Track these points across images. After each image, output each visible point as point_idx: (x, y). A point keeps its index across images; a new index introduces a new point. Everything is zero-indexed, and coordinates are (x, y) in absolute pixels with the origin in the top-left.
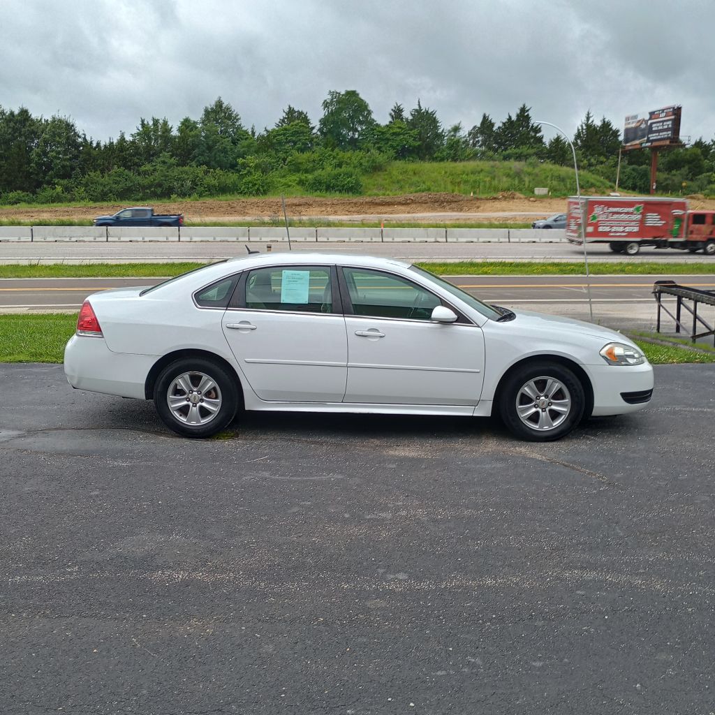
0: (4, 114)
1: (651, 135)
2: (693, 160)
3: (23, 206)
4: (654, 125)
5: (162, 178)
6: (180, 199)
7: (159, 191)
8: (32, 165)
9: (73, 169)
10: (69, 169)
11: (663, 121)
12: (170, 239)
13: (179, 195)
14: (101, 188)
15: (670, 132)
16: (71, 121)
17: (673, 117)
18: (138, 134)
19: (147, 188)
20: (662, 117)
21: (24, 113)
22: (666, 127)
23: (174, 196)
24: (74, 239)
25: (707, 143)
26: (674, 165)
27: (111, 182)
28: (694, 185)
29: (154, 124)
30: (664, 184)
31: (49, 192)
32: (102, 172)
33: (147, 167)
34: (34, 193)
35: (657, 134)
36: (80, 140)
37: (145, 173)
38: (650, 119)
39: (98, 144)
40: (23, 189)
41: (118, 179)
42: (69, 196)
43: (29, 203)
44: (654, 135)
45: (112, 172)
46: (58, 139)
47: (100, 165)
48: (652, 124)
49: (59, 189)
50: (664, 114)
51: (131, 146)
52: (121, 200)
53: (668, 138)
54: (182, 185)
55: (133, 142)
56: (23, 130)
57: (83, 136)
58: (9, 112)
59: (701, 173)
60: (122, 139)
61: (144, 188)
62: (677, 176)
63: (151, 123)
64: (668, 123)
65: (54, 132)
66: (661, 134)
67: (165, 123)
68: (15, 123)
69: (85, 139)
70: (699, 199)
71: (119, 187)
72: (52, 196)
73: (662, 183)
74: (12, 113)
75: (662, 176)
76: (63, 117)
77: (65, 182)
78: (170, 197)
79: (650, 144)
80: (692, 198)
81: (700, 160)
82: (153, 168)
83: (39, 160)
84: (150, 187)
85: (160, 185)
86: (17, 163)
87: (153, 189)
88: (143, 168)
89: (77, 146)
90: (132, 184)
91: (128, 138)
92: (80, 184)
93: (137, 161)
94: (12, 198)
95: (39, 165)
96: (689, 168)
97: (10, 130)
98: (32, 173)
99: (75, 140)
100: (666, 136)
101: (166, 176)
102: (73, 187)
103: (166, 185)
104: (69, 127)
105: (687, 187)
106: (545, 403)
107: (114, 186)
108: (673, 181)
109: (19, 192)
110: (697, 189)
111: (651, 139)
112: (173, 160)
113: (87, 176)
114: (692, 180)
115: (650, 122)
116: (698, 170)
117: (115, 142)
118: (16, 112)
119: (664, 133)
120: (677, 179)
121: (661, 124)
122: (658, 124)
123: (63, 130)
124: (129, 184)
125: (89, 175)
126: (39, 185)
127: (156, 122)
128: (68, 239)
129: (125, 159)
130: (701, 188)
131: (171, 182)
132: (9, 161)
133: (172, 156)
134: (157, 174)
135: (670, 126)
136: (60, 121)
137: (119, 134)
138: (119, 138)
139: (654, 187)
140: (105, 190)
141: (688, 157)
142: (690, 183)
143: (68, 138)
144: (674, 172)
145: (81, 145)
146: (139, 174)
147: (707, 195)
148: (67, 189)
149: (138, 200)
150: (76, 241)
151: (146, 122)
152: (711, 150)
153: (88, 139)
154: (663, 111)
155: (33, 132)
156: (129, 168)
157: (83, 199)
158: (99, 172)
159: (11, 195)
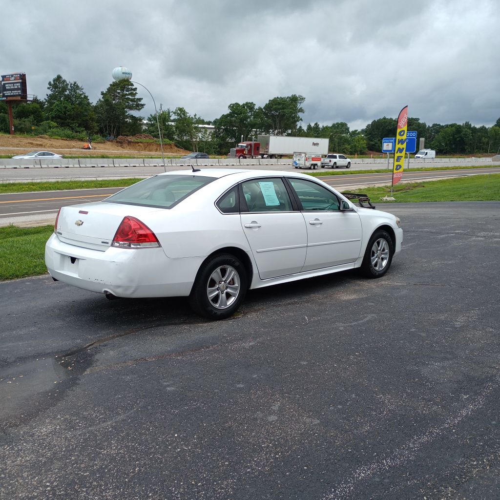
1: (6, 92)
2: (36, 112)
4: (6, 85)
11: (14, 83)
15: (20, 91)
17: (21, 81)
20: (12, 80)
22: (16, 87)
25: (41, 100)
26: (22, 114)
28: (40, 128)
30: (19, 127)
35: (10, 92)
38: (3, 80)
44: (8, 92)
48: (5, 84)
50: (13, 78)
53: (19, 95)
59: (42, 121)
62: (27, 122)
64: (18, 84)
66: (13, 92)
70: (46, 139)
73: (17, 127)
75: (17, 122)
79: (5, 98)
80: (41, 137)
81: (40, 112)
96: (34, 117)
100: (17, 93)
105: (35, 130)
108: (25, 125)
110: (42, 132)
111: (6, 94)
114: (37, 125)
115: (3, 82)
116: (39, 119)
119: (15, 91)
120: (28, 124)
121: (12, 85)
122: (10, 85)
130: (45, 131)
135: (19, 87)
139: (13, 129)
141: (31, 109)
142: (37, 127)
144: (23, 119)
147: (51, 136)
152: (44, 105)
154: (12, 76)
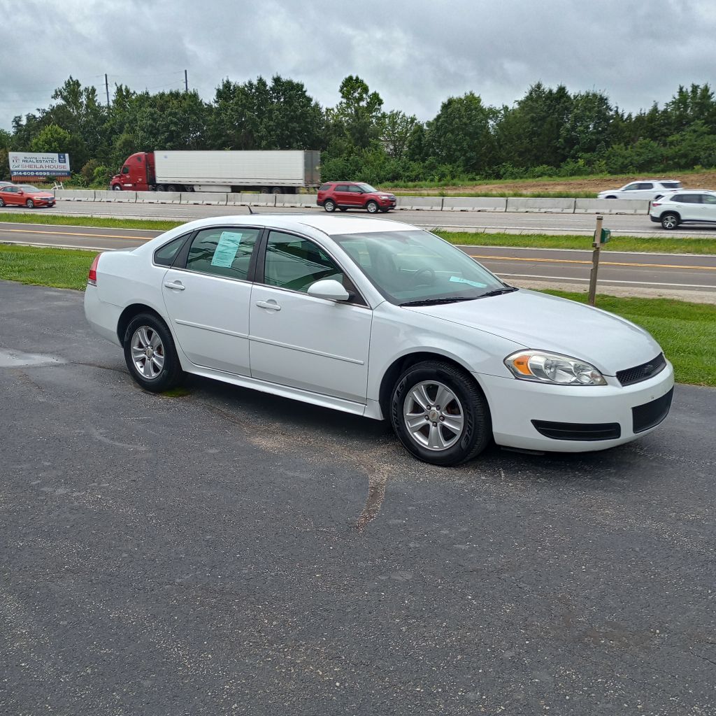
0: (544, 93)
3: (545, 179)
5: (689, 148)
6: (704, 170)
7: (683, 161)
8: (560, 140)
9: (598, 142)
10: (594, 142)
12: (639, 212)
13: (704, 166)
14: (621, 160)
16: (605, 95)
18: (673, 103)
19: (670, 160)
21: (562, 90)
23: (696, 167)
24: (543, 210)
27: (633, 154)
29: (692, 92)
31: (571, 165)
32: (627, 144)
33: (675, 137)
34: (558, 166)
36: (611, 113)
37: (672, 143)
39: (630, 115)
40: (548, 164)
41: (641, 151)
42: (589, 170)
43: (550, 176)
45: (637, 143)
46: (588, 113)
47: (625, 137)
49: (581, 162)
51: (662, 116)
52: (640, 172)
54: (710, 155)
55: (665, 111)
56: (557, 106)
57: (615, 109)
58: (548, 91)
60: (655, 109)
61: (667, 158)
63: (690, 89)
65: (585, 107)
67: (706, 89)
68: (552, 101)
69: (617, 112)
71: (640, 160)
72: (572, 170)
74: (551, 91)
76: (598, 92)
77: (588, 155)
78: (694, 168)
82: (681, 138)
83: (567, 135)
84: (673, 158)
85: (685, 156)
86: (546, 139)
87: (676, 160)
88: (670, 139)
89: (607, 119)
90: (655, 155)
91: (661, 108)
92: (602, 157)
93: (665, 131)
94: (537, 172)
95: (566, 140)
97: (546, 108)
98: (559, 148)
99: (605, 114)
101: (694, 146)
102: (595, 161)
103: (692, 155)
104: (603, 100)
106: (436, 416)
107: (636, 158)
109: (545, 166)
112: (705, 129)
113: (610, 149)
117: (647, 112)
118: (555, 90)
123: (596, 104)
124: (651, 155)
125: (612, 148)
126: (564, 159)
127: (695, 88)
128: (537, 210)
129: (653, 129)
131: (698, 152)
132: (540, 137)
133: (704, 124)
134: (684, 144)
136: (594, 95)
137: (653, 104)
138: (651, 108)
140: (626, 162)
143: (599, 112)
145: (611, 117)
146: (665, 145)
148: (589, 163)
149: (659, 172)
150: (545, 212)
151: (684, 90)
153: (620, 111)
155: (567, 109)
156: (655, 139)
157: (602, 172)
158: (622, 145)
159: (537, 169)
